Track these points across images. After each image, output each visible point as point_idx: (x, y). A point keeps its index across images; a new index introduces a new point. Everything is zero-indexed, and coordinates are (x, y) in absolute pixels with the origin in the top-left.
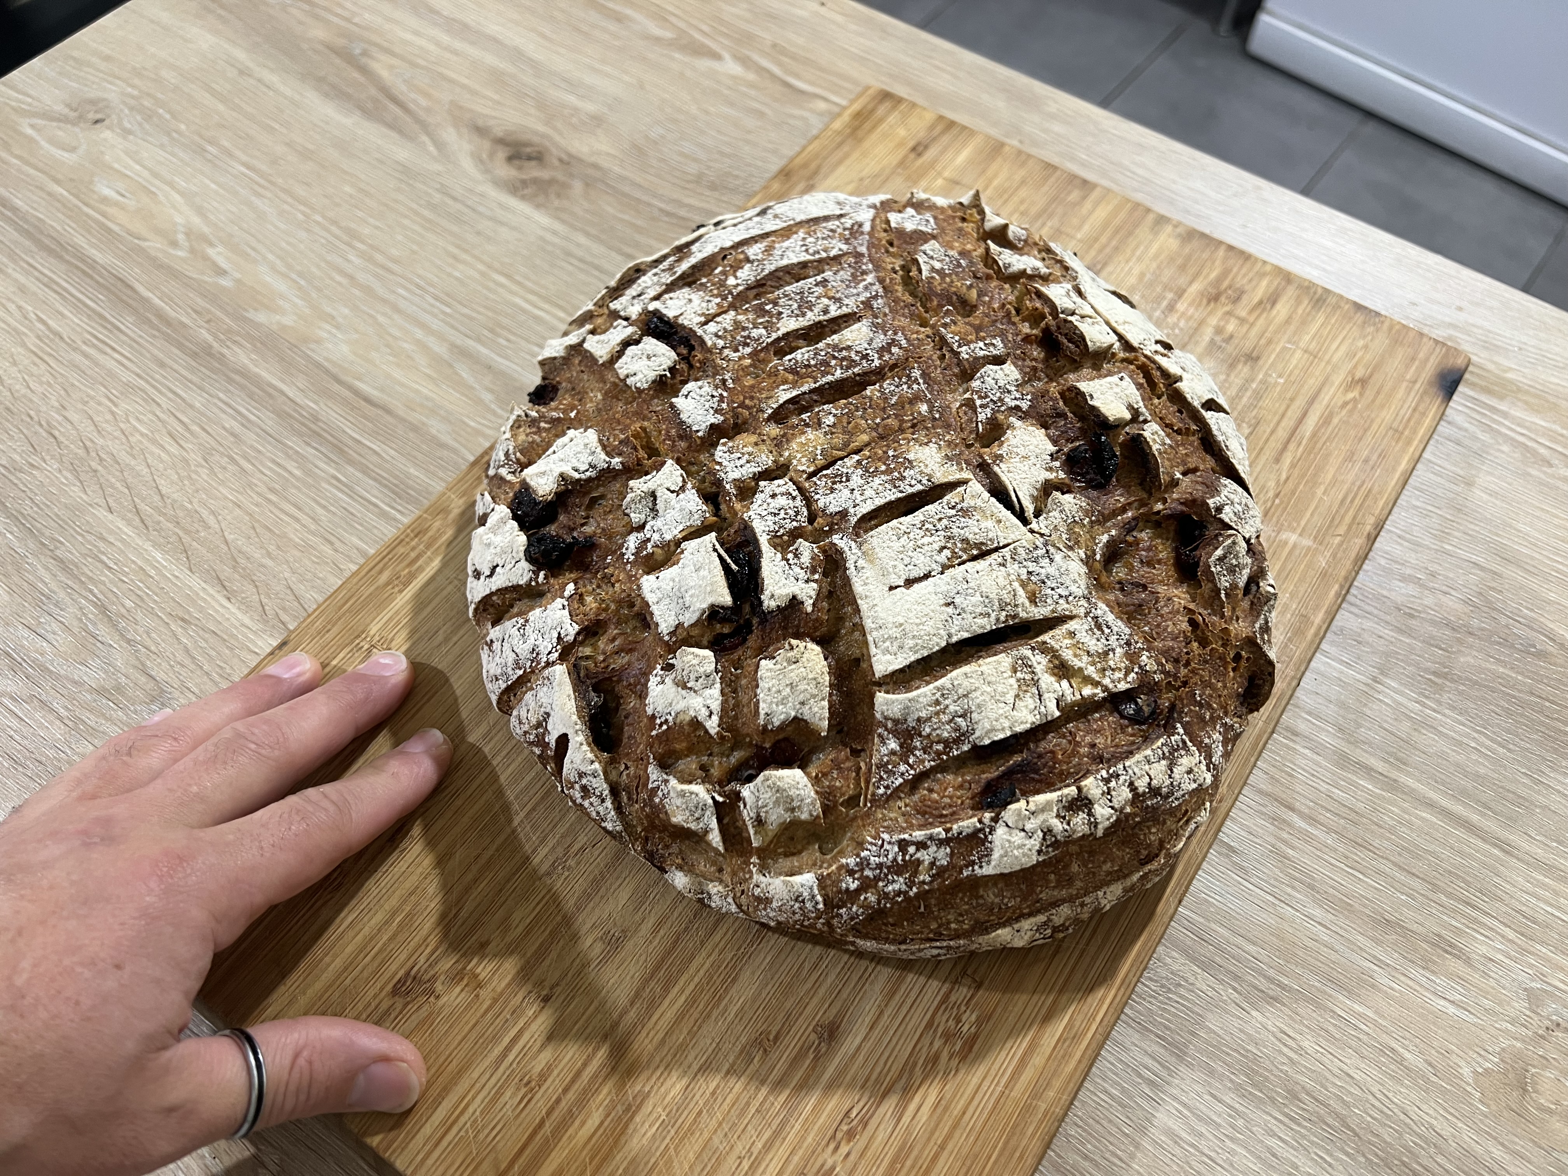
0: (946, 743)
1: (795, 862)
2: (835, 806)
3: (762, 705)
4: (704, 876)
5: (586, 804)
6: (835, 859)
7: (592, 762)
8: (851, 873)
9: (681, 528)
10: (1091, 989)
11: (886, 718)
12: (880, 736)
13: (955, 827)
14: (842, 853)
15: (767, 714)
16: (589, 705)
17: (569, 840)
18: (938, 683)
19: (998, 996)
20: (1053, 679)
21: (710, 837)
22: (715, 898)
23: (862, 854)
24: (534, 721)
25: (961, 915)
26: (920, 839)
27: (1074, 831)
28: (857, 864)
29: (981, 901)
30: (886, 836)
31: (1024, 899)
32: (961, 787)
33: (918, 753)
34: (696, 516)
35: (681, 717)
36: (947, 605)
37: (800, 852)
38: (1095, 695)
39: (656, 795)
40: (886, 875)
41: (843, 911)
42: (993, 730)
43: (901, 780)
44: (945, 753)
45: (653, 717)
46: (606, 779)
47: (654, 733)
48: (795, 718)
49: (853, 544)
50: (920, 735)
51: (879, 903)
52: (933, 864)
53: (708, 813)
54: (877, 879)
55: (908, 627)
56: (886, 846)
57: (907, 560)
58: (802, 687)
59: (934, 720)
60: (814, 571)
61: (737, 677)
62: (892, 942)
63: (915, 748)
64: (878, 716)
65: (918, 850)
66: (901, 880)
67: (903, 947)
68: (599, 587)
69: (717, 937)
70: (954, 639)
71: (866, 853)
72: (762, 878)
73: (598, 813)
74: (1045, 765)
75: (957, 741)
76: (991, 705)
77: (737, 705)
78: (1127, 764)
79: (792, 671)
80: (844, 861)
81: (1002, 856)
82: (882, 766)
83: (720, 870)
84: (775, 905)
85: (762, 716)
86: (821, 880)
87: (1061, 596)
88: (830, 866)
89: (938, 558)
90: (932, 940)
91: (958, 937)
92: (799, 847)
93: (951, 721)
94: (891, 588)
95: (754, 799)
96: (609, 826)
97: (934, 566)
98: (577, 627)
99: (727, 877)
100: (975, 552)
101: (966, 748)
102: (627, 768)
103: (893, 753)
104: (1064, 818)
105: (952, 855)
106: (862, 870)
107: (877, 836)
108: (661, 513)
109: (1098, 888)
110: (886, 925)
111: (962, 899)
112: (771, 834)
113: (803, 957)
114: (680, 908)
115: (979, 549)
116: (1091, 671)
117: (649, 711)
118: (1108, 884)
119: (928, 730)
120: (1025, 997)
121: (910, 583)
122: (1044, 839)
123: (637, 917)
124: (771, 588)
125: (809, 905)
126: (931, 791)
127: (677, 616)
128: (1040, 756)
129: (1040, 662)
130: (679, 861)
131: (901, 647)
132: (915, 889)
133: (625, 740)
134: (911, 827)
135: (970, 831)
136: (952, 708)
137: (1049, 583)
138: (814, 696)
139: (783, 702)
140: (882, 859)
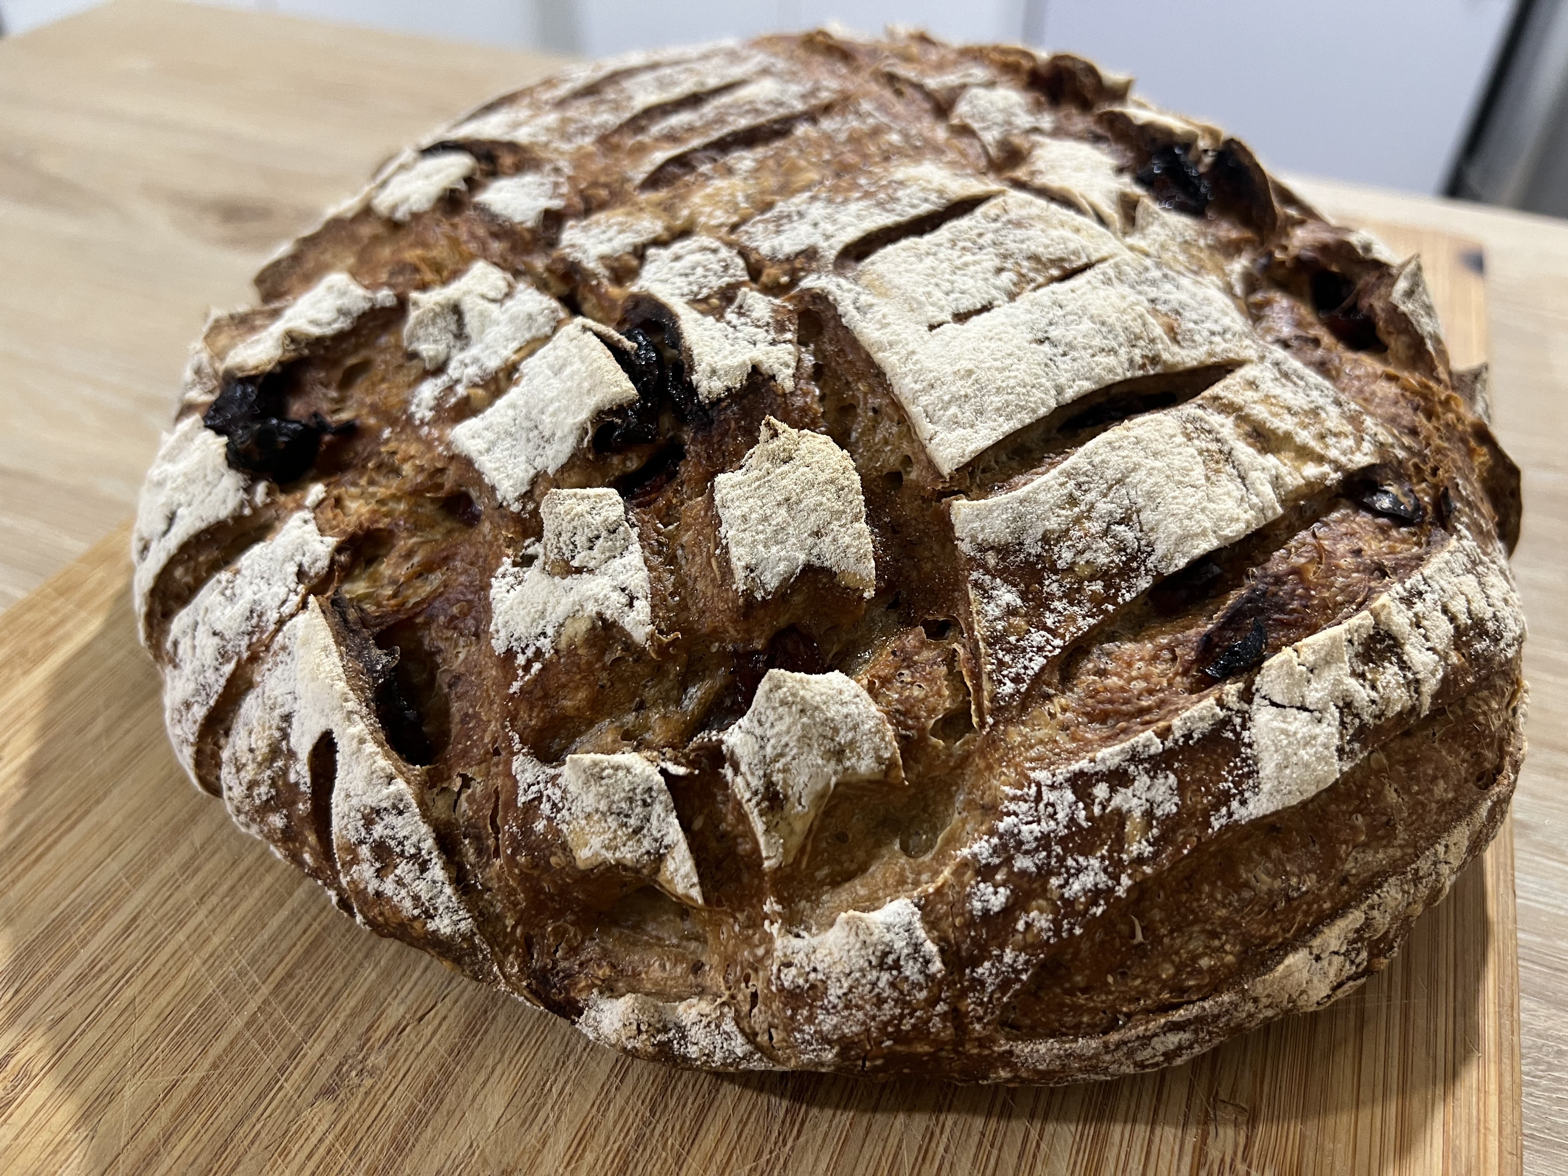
0: (1104, 575)
1: (860, 888)
2: (922, 738)
3: (735, 552)
4: (661, 994)
5: (388, 887)
6: (942, 858)
7: (390, 779)
8: (986, 873)
9: (515, 345)
10: (1453, 1075)
11: (982, 548)
12: (976, 585)
13: (1176, 722)
14: (954, 841)
15: (749, 568)
16: (371, 670)
17: (367, 1019)
18: (1066, 465)
19: (1295, 1128)
20: (1251, 451)
21: (670, 865)
22: (696, 1033)
23: (1002, 826)
24: (262, 747)
25: (1214, 935)
26: (1113, 763)
27: (1388, 701)
28: (995, 851)
29: (1247, 894)
30: (1042, 775)
31: (1323, 876)
32: (1155, 658)
33: (1057, 605)
34: (541, 320)
35: (568, 631)
36: (1041, 342)
37: (863, 869)
38: (1324, 476)
39: (536, 817)
40: (1061, 860)
41: (984, 969)
42: (1185, 537)
43: (1039, 662)
44: (1108, 599)
45: (510, 654)
46: (426, 815)
47: (515, 686)
48: (808, 568)
49: (842, 281)
50: (1056, 572)
51: (1057, 929)
52: (1149, 814)
53: (658, 809)
54: (1044, 873)
55: (983, 376)
56: (1048, 796)
57: (946, 286)
58: (810, 500)
59: (1075, 533)
60: (781, 328)
61: (670, 536)
62: (1090, 1031)
63: (1051, 596)
64: (965, 547)
65: (1113, 790)
66: (1095, 863)
67: (1114, 1037)
68: (371, 482)
69: (708, 1140)
70: (1069, 394)
71: (1009, 820)
72: (796, 943)
73: (416, 898)
74: (1292, 595)
75: (1126, 572)
76: (1169, 491)
77: (681, 584)
78: (1427, 572)
79: (783, 475)
80: (965, 852)
81: (1281, 768)
82: (995, 640)
83: (697, 968)
84: (834, 992)
85: (740, 574)
86: (925, 906)
87: (1213, 333)
88: (936, 873)
89: (998, 283)
90: (1165, 1008)
91: (1216, 989)
92: (861, 855)
93: (1106, 532)
94: (932, 327)
95: (752, 745)
96: (443, 925)
97: (994, 292)
98: (332, 541)
99: (713, 978)
100: (1055, 272)
101: (1144, 583)
102: (467, 782)
103: (1011, 611)
104: (1362, 676)
105: (1181, 788)
106: (1008, 861)
107: (1023, 780)
108: (474, 336)
109: (1433, 840)
110: (1071, 993)
111: (1211, 896)
112: (800, 827)
113: (893, 1141)
114: (619, 1101)
115: (1062, 268)
116: (1304, 437)
117: (499, 645)
118: (1447, 828)
119: (1067, 555)
120: (1345, 1119)
121: (961, 317)
122: (1343, 723)
123: (532, 1138)
124: (707, 359)
125: (911, 970)
126: (1102, 673)
127: (529, 461)
128: (1279, 580)
129: (1225, 425)
130: (605, 971)
131: (980, 412)
132: (1125, 881)
133: (455, 728)
134: (1086, 745)
135: (1205, 726)
136: (1102, 507)
137: (1186, 314)
138: (837, 515)
139: (778, 536)
140: (1047, 826)
